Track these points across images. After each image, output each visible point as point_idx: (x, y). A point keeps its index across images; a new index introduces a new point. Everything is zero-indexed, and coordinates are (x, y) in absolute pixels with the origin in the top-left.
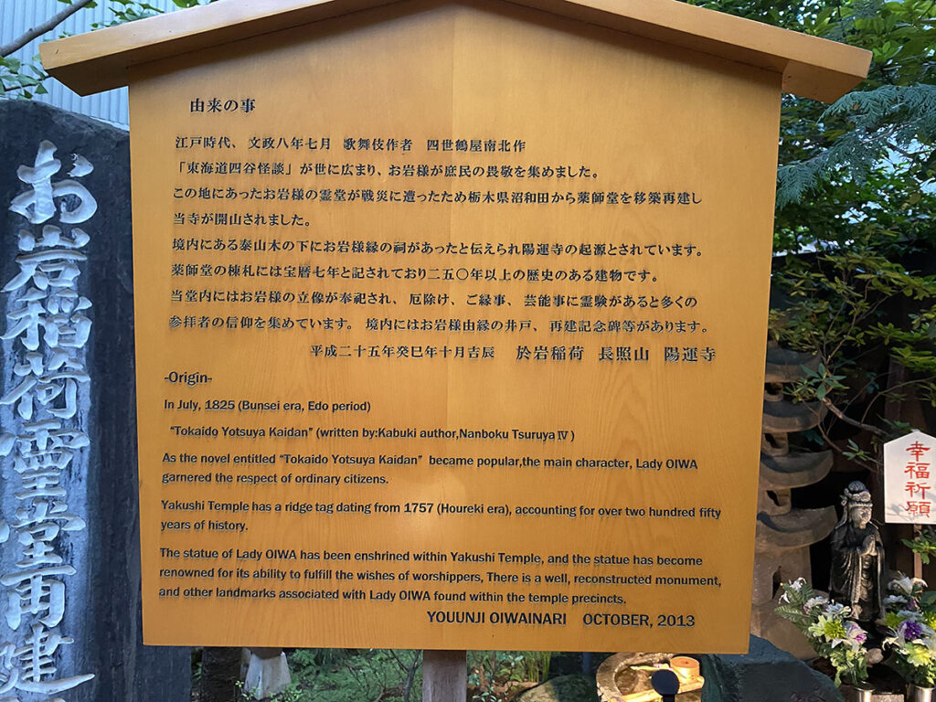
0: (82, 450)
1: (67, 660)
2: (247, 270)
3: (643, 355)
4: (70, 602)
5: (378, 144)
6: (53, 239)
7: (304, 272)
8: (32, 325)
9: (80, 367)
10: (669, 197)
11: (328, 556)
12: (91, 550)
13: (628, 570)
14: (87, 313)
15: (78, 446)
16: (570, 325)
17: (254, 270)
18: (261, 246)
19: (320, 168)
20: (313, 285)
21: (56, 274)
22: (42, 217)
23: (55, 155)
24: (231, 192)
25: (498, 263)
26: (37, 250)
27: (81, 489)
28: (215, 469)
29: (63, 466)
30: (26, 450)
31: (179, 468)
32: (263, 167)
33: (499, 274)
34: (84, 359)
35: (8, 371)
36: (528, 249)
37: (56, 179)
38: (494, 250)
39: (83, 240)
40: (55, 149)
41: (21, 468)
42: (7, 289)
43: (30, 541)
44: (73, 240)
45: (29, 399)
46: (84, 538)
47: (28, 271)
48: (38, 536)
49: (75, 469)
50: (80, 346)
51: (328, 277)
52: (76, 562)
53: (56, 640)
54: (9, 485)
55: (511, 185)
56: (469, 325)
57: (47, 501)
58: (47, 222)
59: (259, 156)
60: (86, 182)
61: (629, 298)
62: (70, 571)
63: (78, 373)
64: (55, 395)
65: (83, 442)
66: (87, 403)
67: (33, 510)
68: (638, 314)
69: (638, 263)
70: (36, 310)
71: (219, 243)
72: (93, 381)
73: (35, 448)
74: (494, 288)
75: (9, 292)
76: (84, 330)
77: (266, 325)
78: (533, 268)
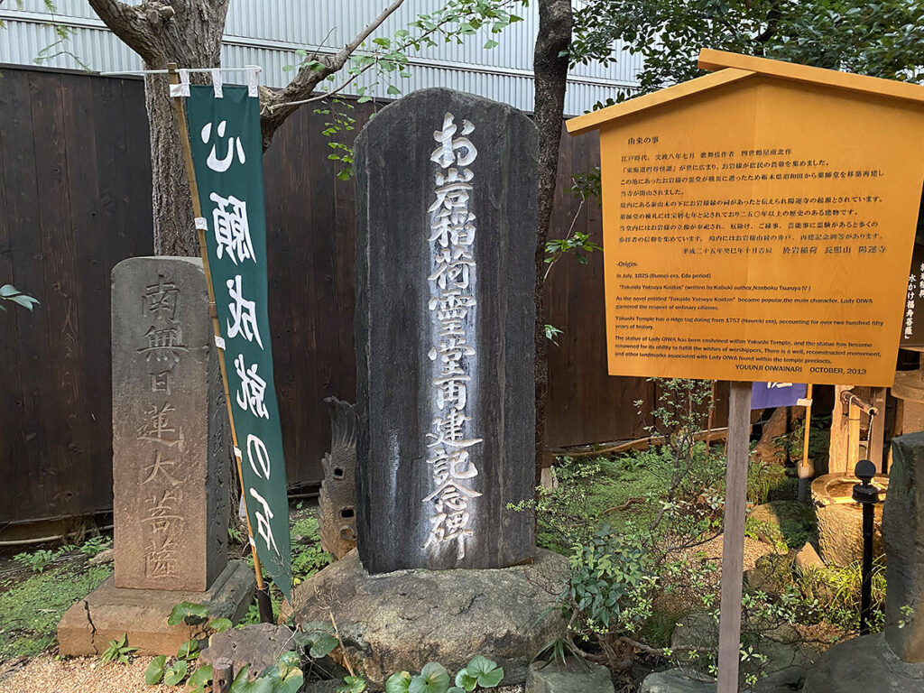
0: (472, 307)
1: (468, 430)
2: (654, 216)
3: (848, 250)
4: (469, 397)
5: (717, 155)
6: (453, 177)
7: (680, 215)
8: (444, 231)
9: (470, 257)
10: (866, 173)
11: (690, 340)
12: (479, 367)
13: (834, 349)
14: (473, 223)
15: (470, 305)
16: (811, 237)
17: (657, 216)
18: (661, 204)
19: (689, 167)
20: (684, 221)
21: (456, 199)
22: (447, 164)
23: (453, 122)
24: (647, 181)
25: (776, 208)
26: (446, 184)
27: (472, 331)
28: (640, 303)
29: (462, 317)
30: (443, 306)
31: (623, 303)
32: (662, 169)
33: (776, 213)
34: (472, 252)
35: (433, 260)
36: (791, 201)
37: (455, 137)
38: (774, 202)
39: (470, 176)
40: (453, 118)
41: (441, 318)
42: (430, 210)
43: (448, 360)
44: (464, 176)
45: (443, 277)
46: (475, 359)
47: (441, 198)
48: (450, 357)
49: (469, 319)
50: (470, 244)
51: (692, 218)
52: (471, 374)
53: (461, 418)
54: (436, 328)
55: (783, 171)
56: (759, 238)
57: (455, 337)
58: (450, 166)
59: (661, 163)
60: (471, 137)
61: (842, 223)
62: (468, 379)
63: (469, 261)
64: (457, 274)
65: (472, 303)
66: (474, 279)
67: (448, 342)
68: (846, 231)
69: (848, 206)
70: (445, 222)
71: (642, 205)
72: (477, 265)
73: (448, 305)
74: (773, 220)
75: (432, 212)
76: (472, 233)
77: (663, 241)
78: (793, 210)
